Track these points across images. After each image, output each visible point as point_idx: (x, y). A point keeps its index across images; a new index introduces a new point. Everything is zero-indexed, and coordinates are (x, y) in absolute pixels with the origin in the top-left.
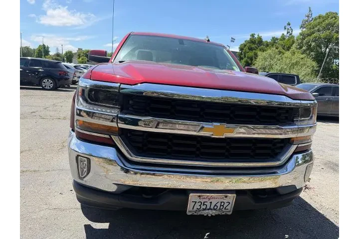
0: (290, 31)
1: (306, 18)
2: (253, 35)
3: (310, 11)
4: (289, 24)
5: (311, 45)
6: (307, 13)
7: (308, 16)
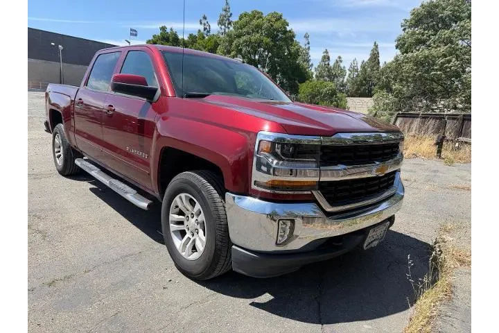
0: (208, 28)
1: (224, 13)
2: (163, 29)
3: (227, 4)
4: (205, 18)
5: (241, 50)
6: (224, 6)
7: (225, 10)
